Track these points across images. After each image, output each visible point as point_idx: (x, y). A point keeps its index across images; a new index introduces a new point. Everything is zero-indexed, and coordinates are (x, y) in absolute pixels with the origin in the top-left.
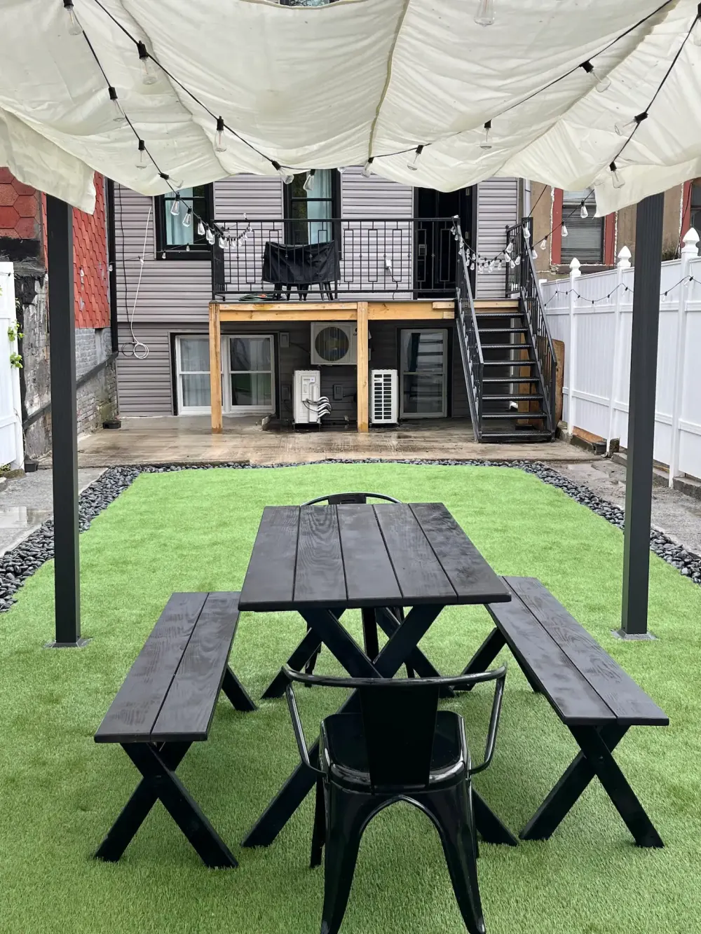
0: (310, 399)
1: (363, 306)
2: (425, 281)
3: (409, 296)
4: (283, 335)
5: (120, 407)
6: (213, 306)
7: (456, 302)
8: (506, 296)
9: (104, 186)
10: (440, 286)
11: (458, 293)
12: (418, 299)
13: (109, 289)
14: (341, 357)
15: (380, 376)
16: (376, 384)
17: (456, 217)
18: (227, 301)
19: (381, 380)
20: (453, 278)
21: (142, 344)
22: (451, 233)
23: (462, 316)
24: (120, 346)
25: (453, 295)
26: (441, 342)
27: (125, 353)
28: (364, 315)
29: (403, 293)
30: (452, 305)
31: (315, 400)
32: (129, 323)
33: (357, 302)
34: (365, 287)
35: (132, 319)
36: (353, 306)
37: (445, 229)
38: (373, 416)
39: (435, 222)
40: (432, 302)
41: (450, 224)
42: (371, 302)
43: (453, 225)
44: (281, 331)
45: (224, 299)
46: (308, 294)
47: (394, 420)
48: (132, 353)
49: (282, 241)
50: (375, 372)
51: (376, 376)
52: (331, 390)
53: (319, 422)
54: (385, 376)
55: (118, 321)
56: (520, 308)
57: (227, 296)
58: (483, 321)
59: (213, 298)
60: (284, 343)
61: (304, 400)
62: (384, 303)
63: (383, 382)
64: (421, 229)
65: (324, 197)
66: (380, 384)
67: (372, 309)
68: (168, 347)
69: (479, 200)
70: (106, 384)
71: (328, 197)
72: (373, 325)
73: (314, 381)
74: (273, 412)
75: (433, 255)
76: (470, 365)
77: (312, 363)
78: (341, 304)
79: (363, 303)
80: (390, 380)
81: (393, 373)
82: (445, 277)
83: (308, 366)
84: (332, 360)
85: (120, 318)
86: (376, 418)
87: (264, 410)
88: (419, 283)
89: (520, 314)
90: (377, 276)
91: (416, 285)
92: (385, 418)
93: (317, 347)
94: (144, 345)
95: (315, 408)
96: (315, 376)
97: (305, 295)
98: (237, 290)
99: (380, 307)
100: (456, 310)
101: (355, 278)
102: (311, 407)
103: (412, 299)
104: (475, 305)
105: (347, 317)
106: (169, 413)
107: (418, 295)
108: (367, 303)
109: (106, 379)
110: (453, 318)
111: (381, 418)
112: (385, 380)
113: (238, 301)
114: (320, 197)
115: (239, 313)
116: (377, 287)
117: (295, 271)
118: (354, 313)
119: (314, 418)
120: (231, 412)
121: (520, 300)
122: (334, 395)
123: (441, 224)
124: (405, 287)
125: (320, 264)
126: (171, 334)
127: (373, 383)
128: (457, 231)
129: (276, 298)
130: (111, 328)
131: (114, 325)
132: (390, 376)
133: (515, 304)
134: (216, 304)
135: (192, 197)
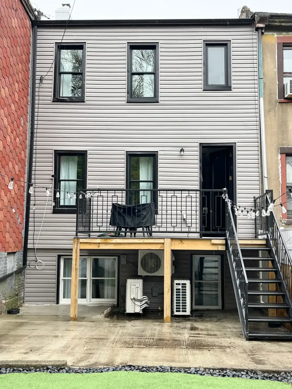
0: (136, 298)
1: (168, 241)
2: (206, 226)
3: (197, 235)
4: (123, 257)
5: (25, 298)
6: (76, 240)
7: (226, 240)
8: (256, 237)
9: (26, 173)
10: (216, 230)
11: (228, 235)
12: (203, 238)
13: (24, 229)
14: (156, 271)
15: (179, 284)
16: (177, 289)
17: (225, 189)
18: (91, 237)
19: (180, 287)
20: (224, 225)
21: (41, 261)
22: (222, 197)
23: (231, 249)
24: (28, 262)
25: (224, 235)
26: (217, 261)
27: (30, 266)
28: (168, 247)
29: (193, 234)
30: (224, 242)
31: (139, 298)
32: (34, 249)
33: (164, 238)
34: (169, 230)
35: (36, 246)
36: (162, 241)
37: (218, 196)
38: (175, 310)
39: (212, 192)
40: (211, 240)
41: (221, 193)
42: (172, 239)
43: (223, 193)
44: (122, 254)
45: (89, 236)
46: (137, 233)
47: (188, 313)
48: (35, 266)
49: (124, 203)
50: (176, 282)
51: (177, 284)
52: (151, 291)
53: (141, 312)
54: (183, 284)
55: (28, 247)
56: (267, 244)
57: (91, 234)
58: (245, 253)
59: (77, 235)
60: (123, 261)
61: (132, 298)
62: (181, 239)
63: (181, 288)
64: (204, 196)
65: (149, 180)
66: (180, 289)
67: (173, 243)
68: (56, 263)
69: (237, 182)
70: (15, 285)
71: (151, 180)
72: (174, 253)
73: (138, 286)
74: (116, 303)
75: (211, 211)
76: (238, 282)
77: (139, 274)
78: (154, 240)
79: (168, 239)
80: (185, 287)
81: (188, 282)
82: (218, 224)
83: (136, 276)
84: (151, 272)
85: (29, 246)
86: (177, 311)
87: (110, 302)
88: (203, 228)
89: (268, 249)
90: (177, 223)
91: (201, 229)
92: (183, 311)
93: (142, 264)
94: (42, 262)
95: (139, 303)
96: (139, 283)
97: (135, 234)
98: (99, 231)
99: (179, 242)
100: (226, 245)
101: (163, 224)
102: (137, 303)
103: (199, 238)
104: (239, 242)
105: (158, 247)
106: (54, 302)
107: (202, 235)
108: (170, 239)
109: (15, 282)
110: (225, 250)
111: (180, 311)
112: (182, 287)
113: (96, 237)
114: (147, 180)
115: (92, 244)
116: (176, 230)
117: (128, 220)
118: (162, 245)
119: (138, 310)
120: (90, 303)
121: (267, 240)
122: (152, 294)
123: (216, 193)
124: (194, 230)
125: (143, 216)
126: (58, 255)
127: (175, 288)
128: (225, 197)
129: (117, 235)
130: (24, 252)
131: (26, 250)
132: (185, 284)
133: (264, 242)
134: (78, 239)
135: (76, 179)
